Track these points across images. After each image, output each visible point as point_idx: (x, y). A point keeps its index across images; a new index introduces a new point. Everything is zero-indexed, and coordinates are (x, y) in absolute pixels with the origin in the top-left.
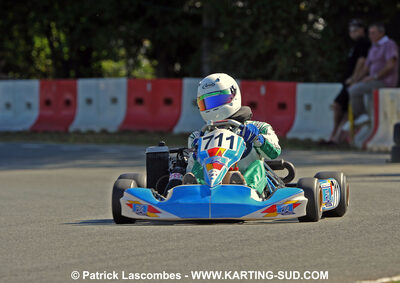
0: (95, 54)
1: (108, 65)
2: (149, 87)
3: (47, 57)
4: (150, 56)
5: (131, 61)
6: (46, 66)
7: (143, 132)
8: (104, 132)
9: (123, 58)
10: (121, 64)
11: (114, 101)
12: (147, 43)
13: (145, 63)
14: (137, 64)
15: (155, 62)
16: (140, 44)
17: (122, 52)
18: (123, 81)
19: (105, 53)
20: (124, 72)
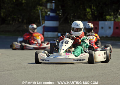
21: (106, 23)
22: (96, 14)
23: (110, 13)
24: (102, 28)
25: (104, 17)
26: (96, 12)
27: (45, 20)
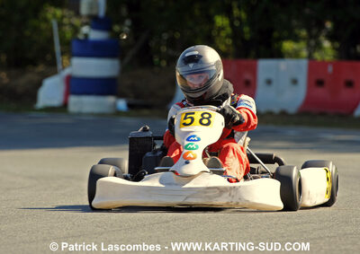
0: (276, 34)
1: (288, 46)
2: (330, 69)
3: (227, 36)
4: (331, 37)
5: (313, 42)
6: (226, 45)
7: (322, 114)
8: (284, 113)
9: (304, 39)
10: (302, 46)
11: (295, 82)
12: (329, 25)
13: (327, 44)
14: (319, 46)
15: (337, 45)
16: (321, 25)
17: (304, 33)
18: (304, 63)
19: (285, 33)
20: (304, 53)
21: (283, 65)
22: (247, 36)
23: (297, 31)
24: (269, 82)
25: (276, 45)
26: (246, 29)
27: (72, 55)
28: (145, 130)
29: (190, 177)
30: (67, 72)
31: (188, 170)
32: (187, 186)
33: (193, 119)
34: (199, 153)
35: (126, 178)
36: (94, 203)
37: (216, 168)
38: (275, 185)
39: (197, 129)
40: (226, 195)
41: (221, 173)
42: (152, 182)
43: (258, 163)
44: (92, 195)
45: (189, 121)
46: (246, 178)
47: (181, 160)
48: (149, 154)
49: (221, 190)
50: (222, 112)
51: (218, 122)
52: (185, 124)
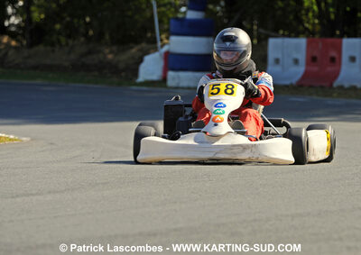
24: (353, 59)
27: (170, 33)
28: (177, 99)
29: (218, 137)
30: (165, 48)
31: (216, 131)
32: (216, 144)
33: (219, 90)
34: (225, 117)
35: (164, 137)
36: (139, 158)
37: (239, 129)
38: (288, 143)
39: (223, 98)
40: (249, 151)
41: (243, 133)
42: (187, 140)
43: (270, 126)
44: (136, 152)
45: (215, 91)
46: (261, 139)
47: (211, 122)
48: (181, 119)
49: (244, 147)
50: (245, 86)
51: (240, 92)
52: (212, 94)
